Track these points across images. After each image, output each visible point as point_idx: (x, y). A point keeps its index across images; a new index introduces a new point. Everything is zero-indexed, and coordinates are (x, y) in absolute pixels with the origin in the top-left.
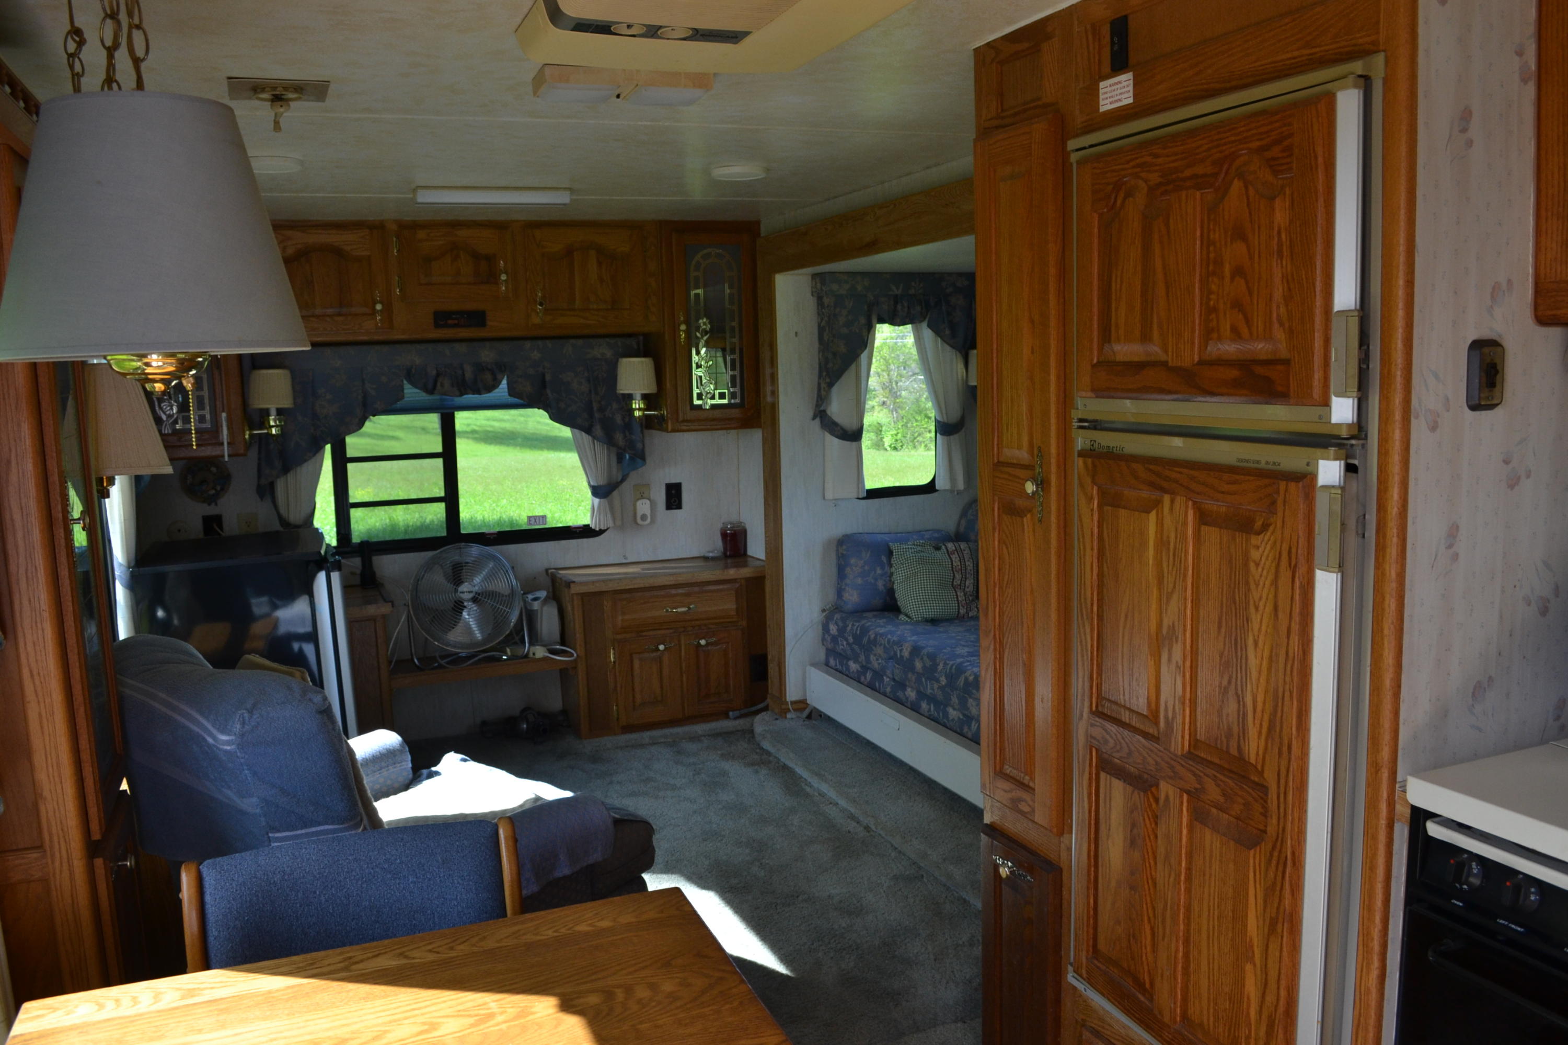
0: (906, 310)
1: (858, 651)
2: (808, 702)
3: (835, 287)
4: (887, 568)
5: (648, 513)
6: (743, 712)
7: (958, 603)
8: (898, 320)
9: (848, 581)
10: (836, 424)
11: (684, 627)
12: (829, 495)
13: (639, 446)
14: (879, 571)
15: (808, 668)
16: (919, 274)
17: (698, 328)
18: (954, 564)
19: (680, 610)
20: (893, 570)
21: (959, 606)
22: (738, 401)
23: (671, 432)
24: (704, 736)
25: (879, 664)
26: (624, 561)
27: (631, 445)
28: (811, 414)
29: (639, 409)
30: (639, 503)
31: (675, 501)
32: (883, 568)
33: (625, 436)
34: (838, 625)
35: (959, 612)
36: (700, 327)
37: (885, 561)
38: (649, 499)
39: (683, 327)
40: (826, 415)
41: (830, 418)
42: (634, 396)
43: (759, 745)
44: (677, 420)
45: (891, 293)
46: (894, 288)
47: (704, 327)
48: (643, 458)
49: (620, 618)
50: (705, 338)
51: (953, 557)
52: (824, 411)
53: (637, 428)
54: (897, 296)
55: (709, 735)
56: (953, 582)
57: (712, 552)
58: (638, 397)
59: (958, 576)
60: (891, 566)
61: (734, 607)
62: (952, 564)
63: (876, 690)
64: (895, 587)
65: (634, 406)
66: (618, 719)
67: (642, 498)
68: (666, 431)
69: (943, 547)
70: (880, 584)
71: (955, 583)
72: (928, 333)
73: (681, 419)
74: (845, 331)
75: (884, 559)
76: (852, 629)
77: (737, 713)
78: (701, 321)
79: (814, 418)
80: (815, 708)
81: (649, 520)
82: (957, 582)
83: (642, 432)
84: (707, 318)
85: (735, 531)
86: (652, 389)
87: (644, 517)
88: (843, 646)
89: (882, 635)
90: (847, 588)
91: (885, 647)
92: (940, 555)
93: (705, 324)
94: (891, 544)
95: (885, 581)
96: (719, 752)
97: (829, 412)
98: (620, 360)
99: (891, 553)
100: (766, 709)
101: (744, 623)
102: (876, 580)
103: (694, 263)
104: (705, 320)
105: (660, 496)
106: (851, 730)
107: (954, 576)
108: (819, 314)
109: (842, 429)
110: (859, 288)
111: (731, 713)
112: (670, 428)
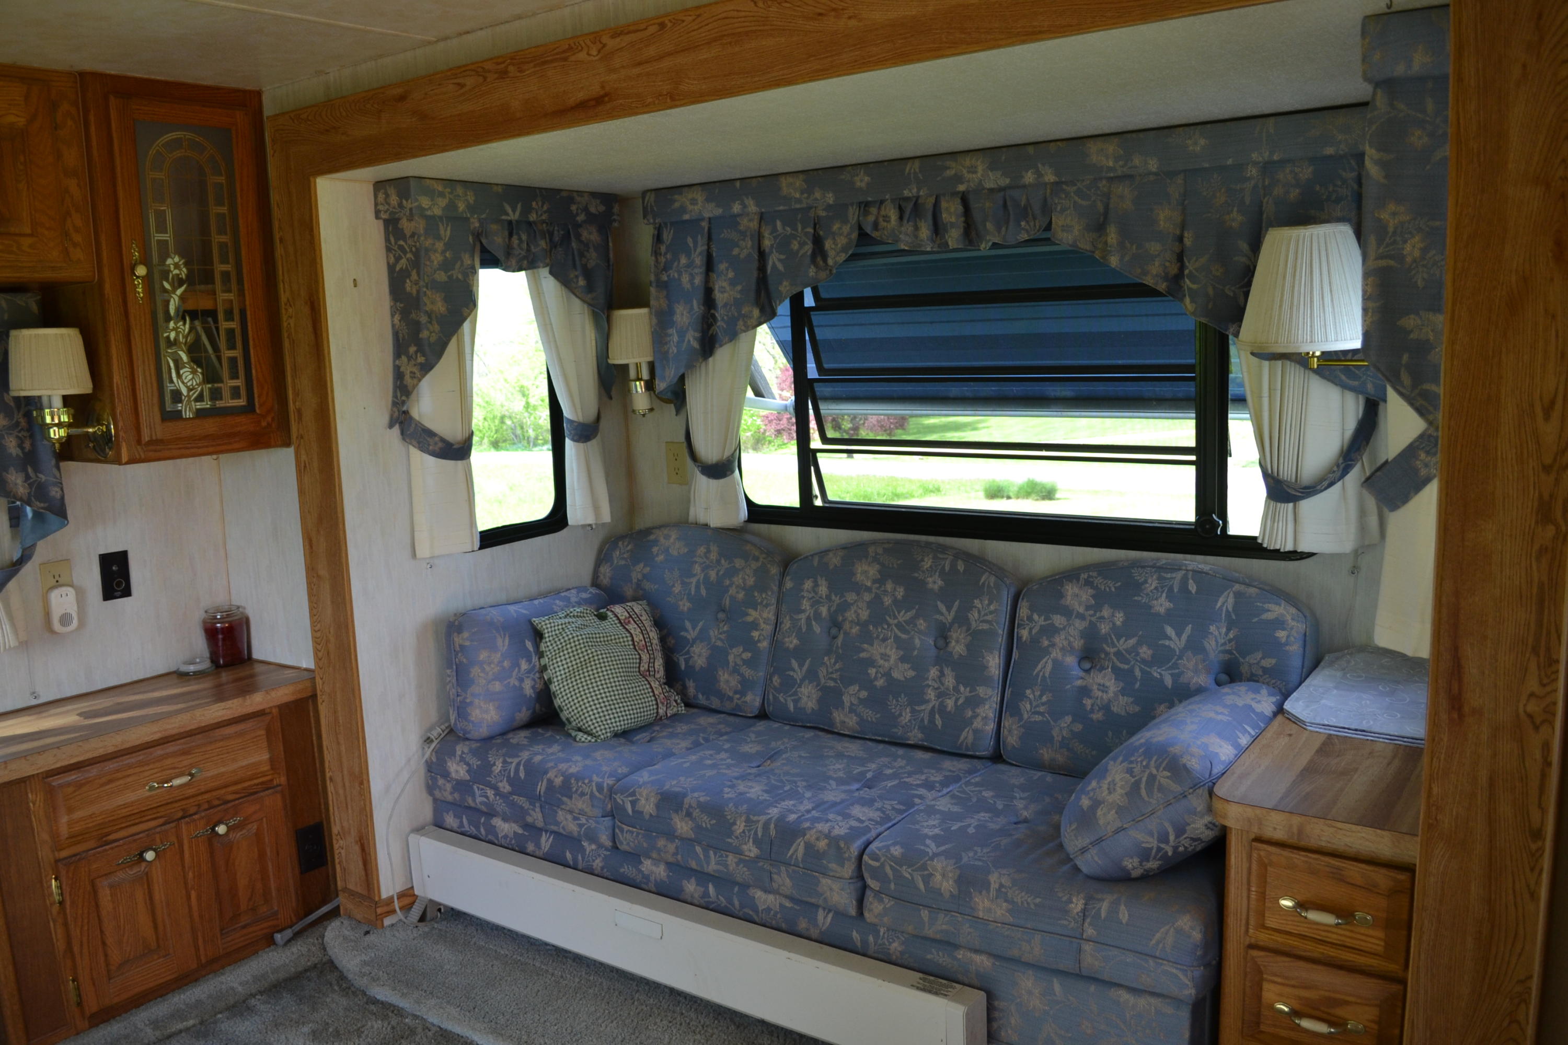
0: (525, 246)
1: (526, 805)
2: (416, 893)
3: (425, 202)
4: (535, 659)
5: (73, 610)
6: (297, 928)
7: (656, 700)
8: (513, 262)
9: (475, 689)
10: (430, 433)
11: (183, 810)
12: (423, 551)
13: (54, 492)
14: (524, 666)
15: (413, 838)
16: (540, 189)
17: (165, 274)
18: (635, 639)
19: (177, 782)
20: (544, 661)
21: (657, 704)
22: (241, 402)
23: (127, 463)
24: (253, 996)
25: (581, 826)
26: (34, 702)
27: (39, 492)
28: (386, 419)
29: (60, 425)
30: (55, 596)
31: (119, 584)
32: (529, 661)
33: (27, 477)
34: (468, 764)
35: (657, 713)
36: (169, 271)
37: (531, 649)
38: (72, 586)
39: (141, 271)
40: (411, 418)
41: (418, 425)
42: (45, 401)
43: (364, 993)
44: (139, 442)
45: (504, 217)
46: (510, 211)
47: (177, 272)
48: (61, 512)
49: (64, 820)
50: (179, 292)
51: (632, 627)
52: (406, 413)
53: (47, 460)
54: (510, 223)
55: (261, 993)
56: (639, 667)
57: (192, 663)
58: (58, 402)
59: (645, 657)
60: (541, 655)
61: (266, 756)
62: (633, 640)
63: (567, 865)
64: (553, 688)
65: (48, 420)
66: (79, 1004)
67: (58, 585)
68: (118, 461)
69: (609, 613)
70: (528, 688)
71: (642, 669)
72: (550, 284)
73: (146, 438)
74: (441, 277)
75: (529, 645)
76: (504, 769)
77: (289, 933)
78: (169, 261)
79: (391, 426)
80: (431, 901)
81: (75, 622)
82: (644, 666)
83: (58, 468)
84: (182, 256)
85: (230, 622)
86: (82, 385)
87: (65, 619)
88: (480, 797)
89: (578, 777)
90: (476, 701)
91: (592, 796)
92: (610, 625)
93: (177, 266)
94: (536, 620)
95: (534, 680)
96: (306, 1029)
97: (415, 414)
98: (13, 333)
99: (538, 635)
100: (335, 913)
101: (283, 780)
102: (521, 680)
103: (152, 152)
104: (177, 259)
105: (92, 579)
106: (510, 931)
107: (640, 658)
108: (389, 249)
109: (443, 440)
110: (461, 206)
111: (278, 937)
112: (125, 458)
